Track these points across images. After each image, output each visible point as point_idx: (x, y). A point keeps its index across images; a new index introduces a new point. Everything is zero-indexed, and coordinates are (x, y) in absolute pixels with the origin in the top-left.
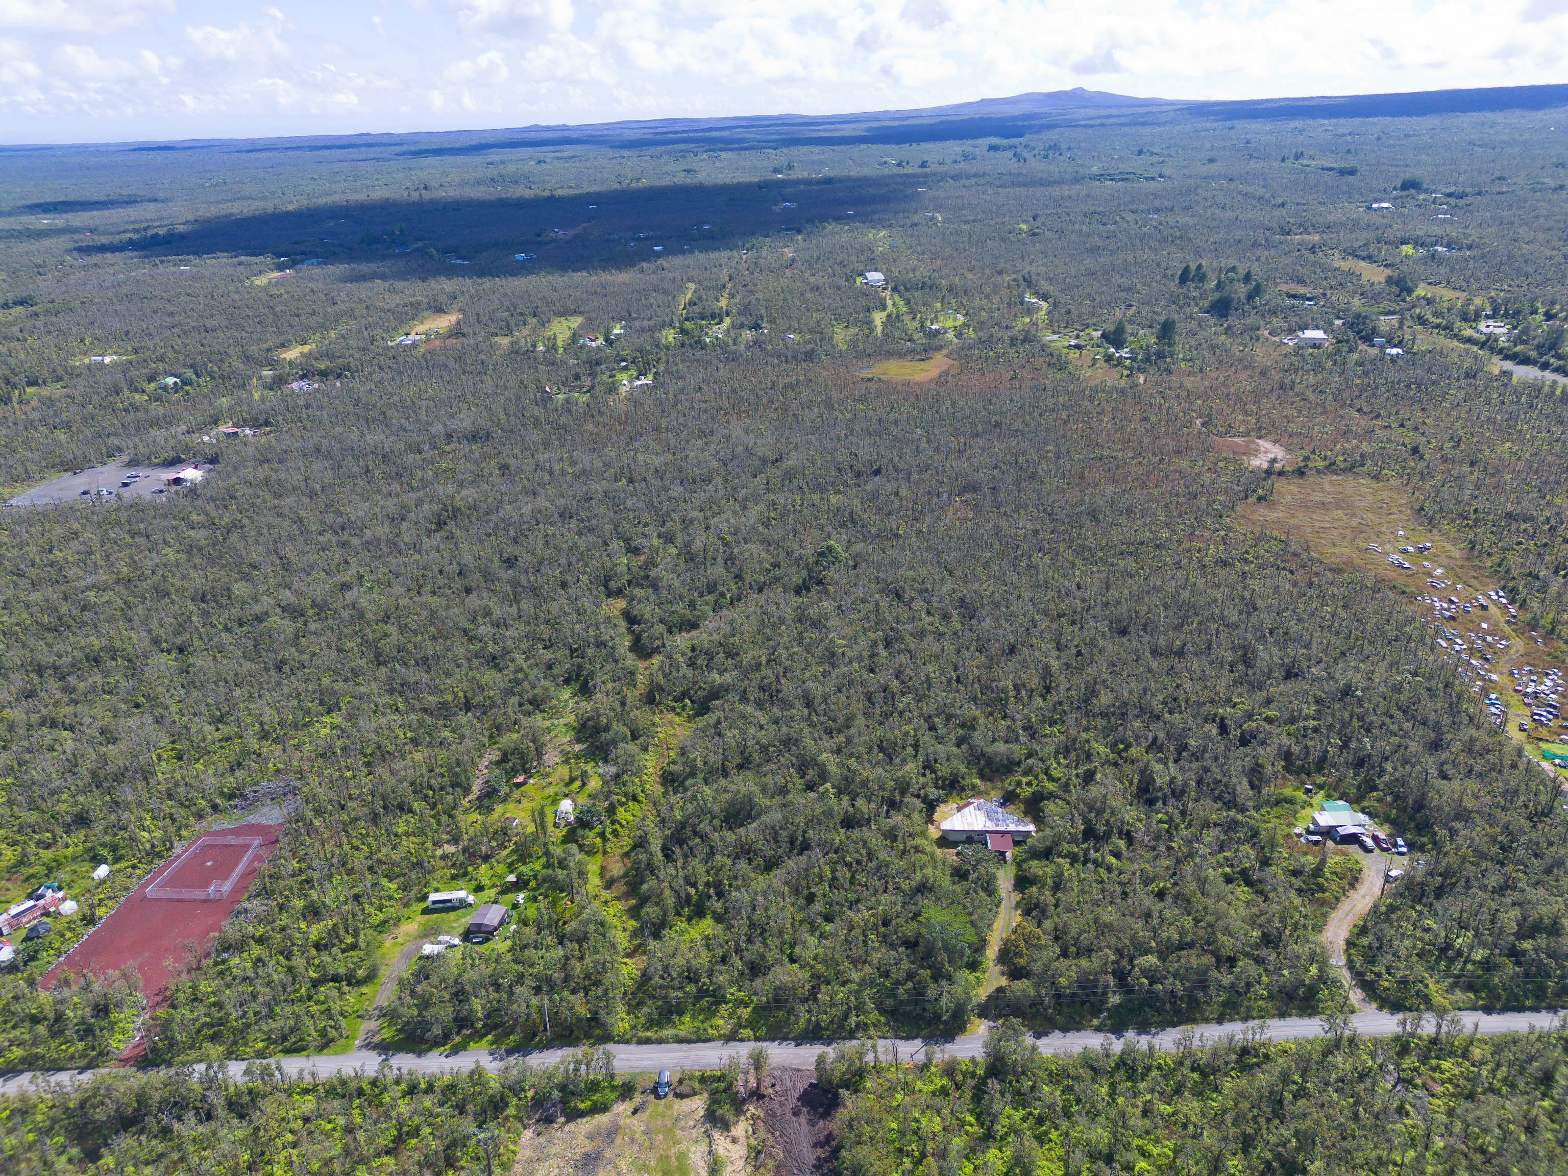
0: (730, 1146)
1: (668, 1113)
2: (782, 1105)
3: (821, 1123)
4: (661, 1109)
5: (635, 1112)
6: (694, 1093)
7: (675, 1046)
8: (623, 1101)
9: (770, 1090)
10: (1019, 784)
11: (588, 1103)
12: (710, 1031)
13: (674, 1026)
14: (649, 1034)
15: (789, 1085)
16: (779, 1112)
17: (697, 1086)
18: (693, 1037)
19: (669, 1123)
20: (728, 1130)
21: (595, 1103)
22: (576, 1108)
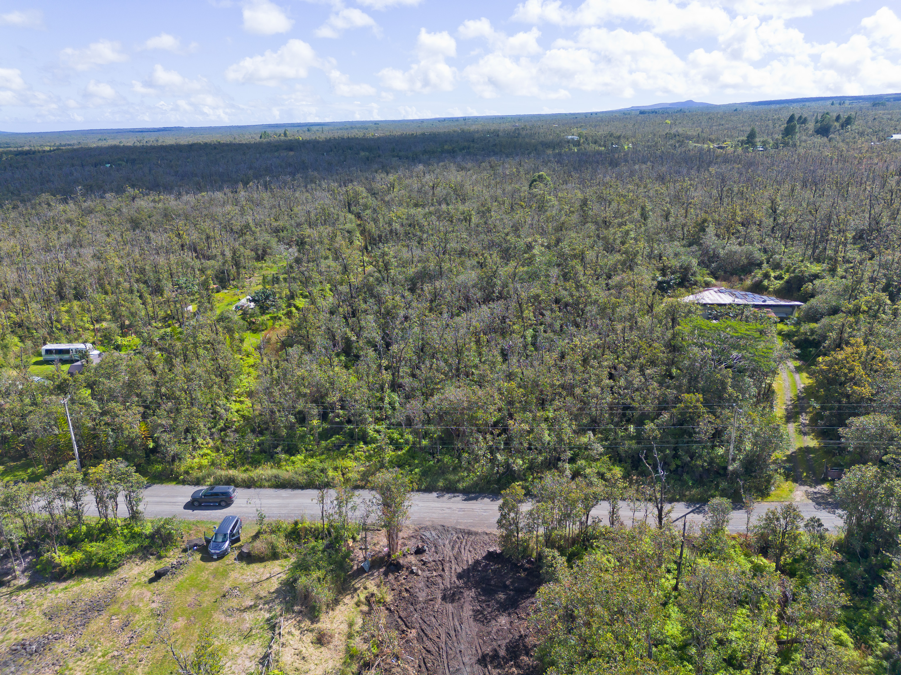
0: (310, 650)
1: (216, 583)
2: (430, 583)
3: (503, 620)
4: (204, 575)
5: (158, 576)
6: (275, 556)
7: (272, 491)
8: (144, 558)
9: (412, 559)
10: (766, 276)
11: (78, 556)
12: (331, 473)
13: (278, 464)
14: (232, 472)
15: (448, 552)
16: (422, 596)
17: (281, 543)
18: (302, 480)
19: (207, 600)
20: (314, 619)
21: (89, 557)
22: (50, 562)
